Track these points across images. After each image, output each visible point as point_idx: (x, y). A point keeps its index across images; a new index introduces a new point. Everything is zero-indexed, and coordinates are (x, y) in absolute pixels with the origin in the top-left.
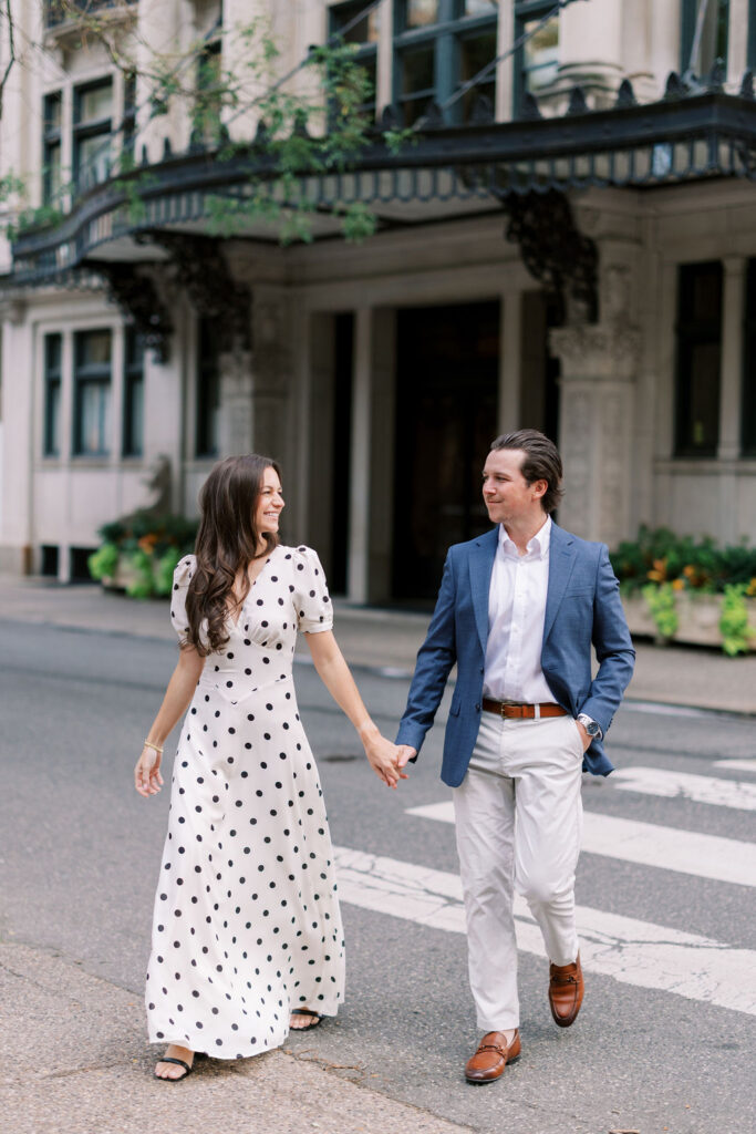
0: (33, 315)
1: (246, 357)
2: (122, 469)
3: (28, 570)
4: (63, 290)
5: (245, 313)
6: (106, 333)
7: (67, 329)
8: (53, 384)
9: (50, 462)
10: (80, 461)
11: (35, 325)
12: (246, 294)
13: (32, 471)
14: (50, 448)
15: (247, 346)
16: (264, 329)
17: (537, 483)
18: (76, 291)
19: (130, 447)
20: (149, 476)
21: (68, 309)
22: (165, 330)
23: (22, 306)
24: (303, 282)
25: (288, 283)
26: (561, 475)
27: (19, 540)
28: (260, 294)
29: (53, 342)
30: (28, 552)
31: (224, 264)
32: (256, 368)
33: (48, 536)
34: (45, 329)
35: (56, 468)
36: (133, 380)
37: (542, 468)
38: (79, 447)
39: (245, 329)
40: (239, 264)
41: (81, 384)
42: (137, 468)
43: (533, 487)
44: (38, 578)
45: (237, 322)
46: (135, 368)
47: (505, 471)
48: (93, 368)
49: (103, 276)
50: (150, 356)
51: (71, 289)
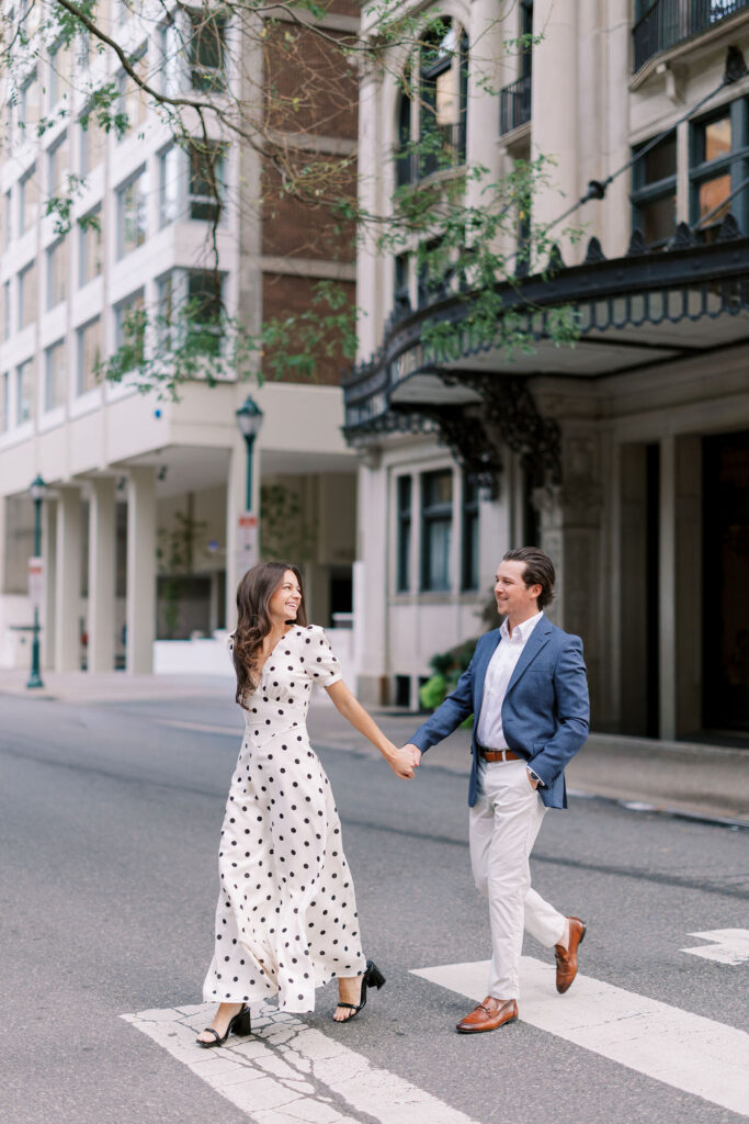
0: (388, 459)
1: (556, 490)
2: (461, 603)
3: (385, 701)
4: (408, 434)
5: (555, 448)
6: (447, 472)
7: (415, 471)
8: (405, 524)
9: (402, 598)
10: (428, 595)
11: (390, 468)
12: (556, 429)
13: (388, 605)
14: (403, 584)
15: (557, 480)
16: (573, 462)
17: (534, 586)
18: (421, 434)
19: (469, 581)
20: (480, 608)
21: (415, 453)
22: (495, 467)
23: (377, 452)
24: (612, 416)
25: (598, 417)
26: (553, 583)
27: (377, 672)
28: (569, 428)
29: (405, 482)
30: (384, 682)
31: (531, 401)
32: (565, 501)
33: (401, 667)
34: (399, 471)
35: (407, 603)
36: (471, 518)
37: (538, 576)
38: (426, 584)
39: (555, 463)
40: (545, 399)
41: (428, 522)
42: (472, 602)
43: (531, 589)
44: (393, 709)
45: (548, 456)
46: (471, 507)
47: (511, 577)
48: (438, 508)
49: (434, 420)
50: (483, 492)
51: (415, 432)
